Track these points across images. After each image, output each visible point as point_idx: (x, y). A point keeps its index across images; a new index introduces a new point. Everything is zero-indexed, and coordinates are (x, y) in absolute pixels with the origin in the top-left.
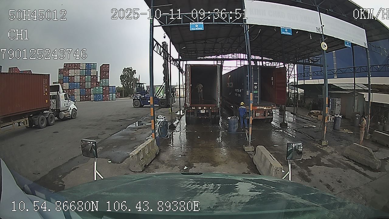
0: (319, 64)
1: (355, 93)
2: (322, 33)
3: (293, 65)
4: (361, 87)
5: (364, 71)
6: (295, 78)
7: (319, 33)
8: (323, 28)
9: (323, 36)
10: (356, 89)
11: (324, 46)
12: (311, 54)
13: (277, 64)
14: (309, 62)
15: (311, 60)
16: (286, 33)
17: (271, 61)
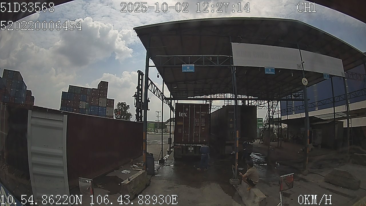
0: (301, 99)
1: (335, 122)
2: (302, 70)
3: (277, 101)
4: (340, 115)
5: (343, 99)
6: (279, 114)
7: (300, 69)
8: (303, 64)
9: (303, 72)
10: (336, 118)
11: (305, 82)
12: (293, 90)
13: (262, 102)
14: (292, 97)
15: (294, 96)
16: (269, 72)
17: (256, 100)
